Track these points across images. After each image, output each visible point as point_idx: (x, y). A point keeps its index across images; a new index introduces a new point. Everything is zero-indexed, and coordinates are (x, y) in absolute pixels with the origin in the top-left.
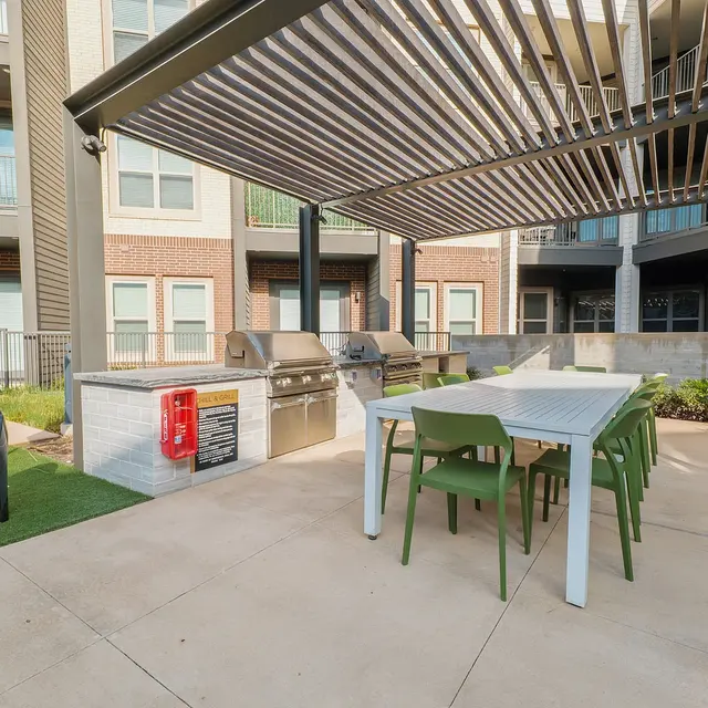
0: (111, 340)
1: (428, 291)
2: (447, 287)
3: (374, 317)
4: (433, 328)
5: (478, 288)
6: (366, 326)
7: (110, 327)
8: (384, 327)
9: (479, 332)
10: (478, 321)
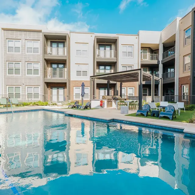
0: (74, 97)
1: (125, 89)
2: (128, 88)
3: (116, 93)
4: (126, 95)
5: (134, 88)
6: (114, 95)
7: (74, 94)
8: (117, 95)
9: (134, 96)
10: (134, 94)
